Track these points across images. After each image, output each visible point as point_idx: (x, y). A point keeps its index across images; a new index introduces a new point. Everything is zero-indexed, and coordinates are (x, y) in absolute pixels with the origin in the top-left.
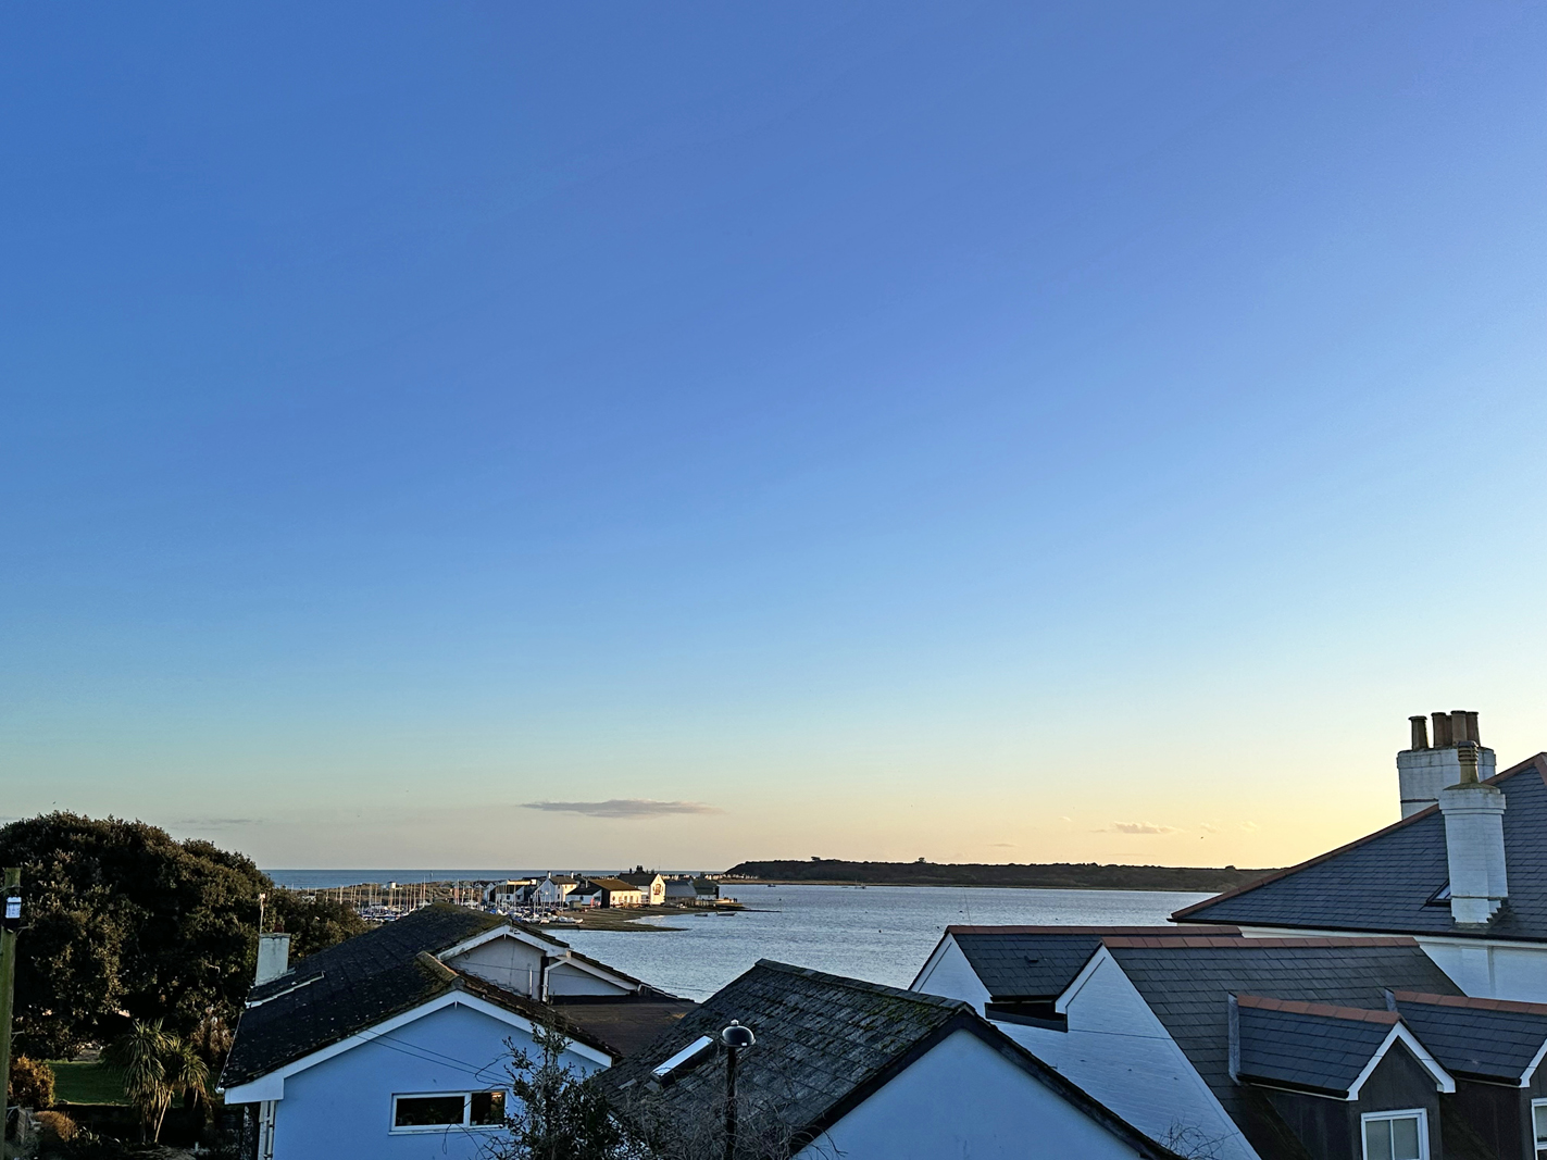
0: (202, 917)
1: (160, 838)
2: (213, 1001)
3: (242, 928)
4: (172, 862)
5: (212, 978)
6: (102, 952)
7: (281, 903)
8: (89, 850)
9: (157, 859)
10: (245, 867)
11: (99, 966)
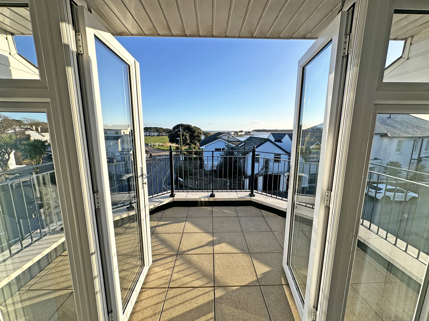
0: (196, 134)
1: (191, 126)
2: (198, 142)
3: (200, 135)
4: (193, 128)
5: (197, 140)
6: (187, 137)
7: (203, 132)
8: (185, 127)
9: (191, 128)
10: (199, 129)
11: (187, 138)
